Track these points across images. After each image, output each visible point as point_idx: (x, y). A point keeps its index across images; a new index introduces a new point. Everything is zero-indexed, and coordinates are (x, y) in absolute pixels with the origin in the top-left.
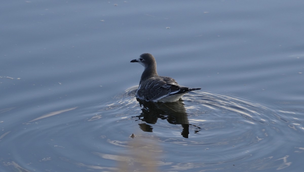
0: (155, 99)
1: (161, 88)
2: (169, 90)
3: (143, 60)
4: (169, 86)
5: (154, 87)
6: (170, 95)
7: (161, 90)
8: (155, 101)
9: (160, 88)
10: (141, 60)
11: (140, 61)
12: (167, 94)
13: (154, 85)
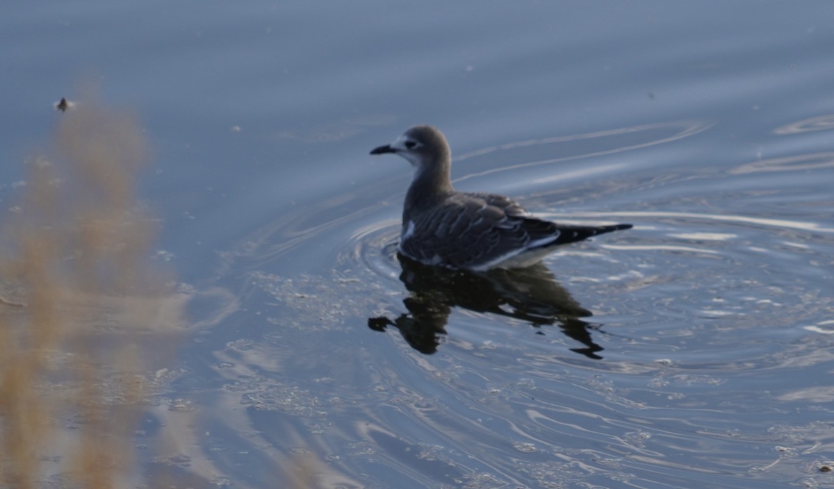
0: (480, 262)
1: (495, 229)
2: (520, 234)
3: (418, 145)
4: (518, 223)
5: (468, 229)
6: (530, 249)
7: (495, 237)
8: (483, 268)
9: (490, 230)
10: (409, 145)
11: (404, 148)
12: (521, 247)
13: (471, 224)
